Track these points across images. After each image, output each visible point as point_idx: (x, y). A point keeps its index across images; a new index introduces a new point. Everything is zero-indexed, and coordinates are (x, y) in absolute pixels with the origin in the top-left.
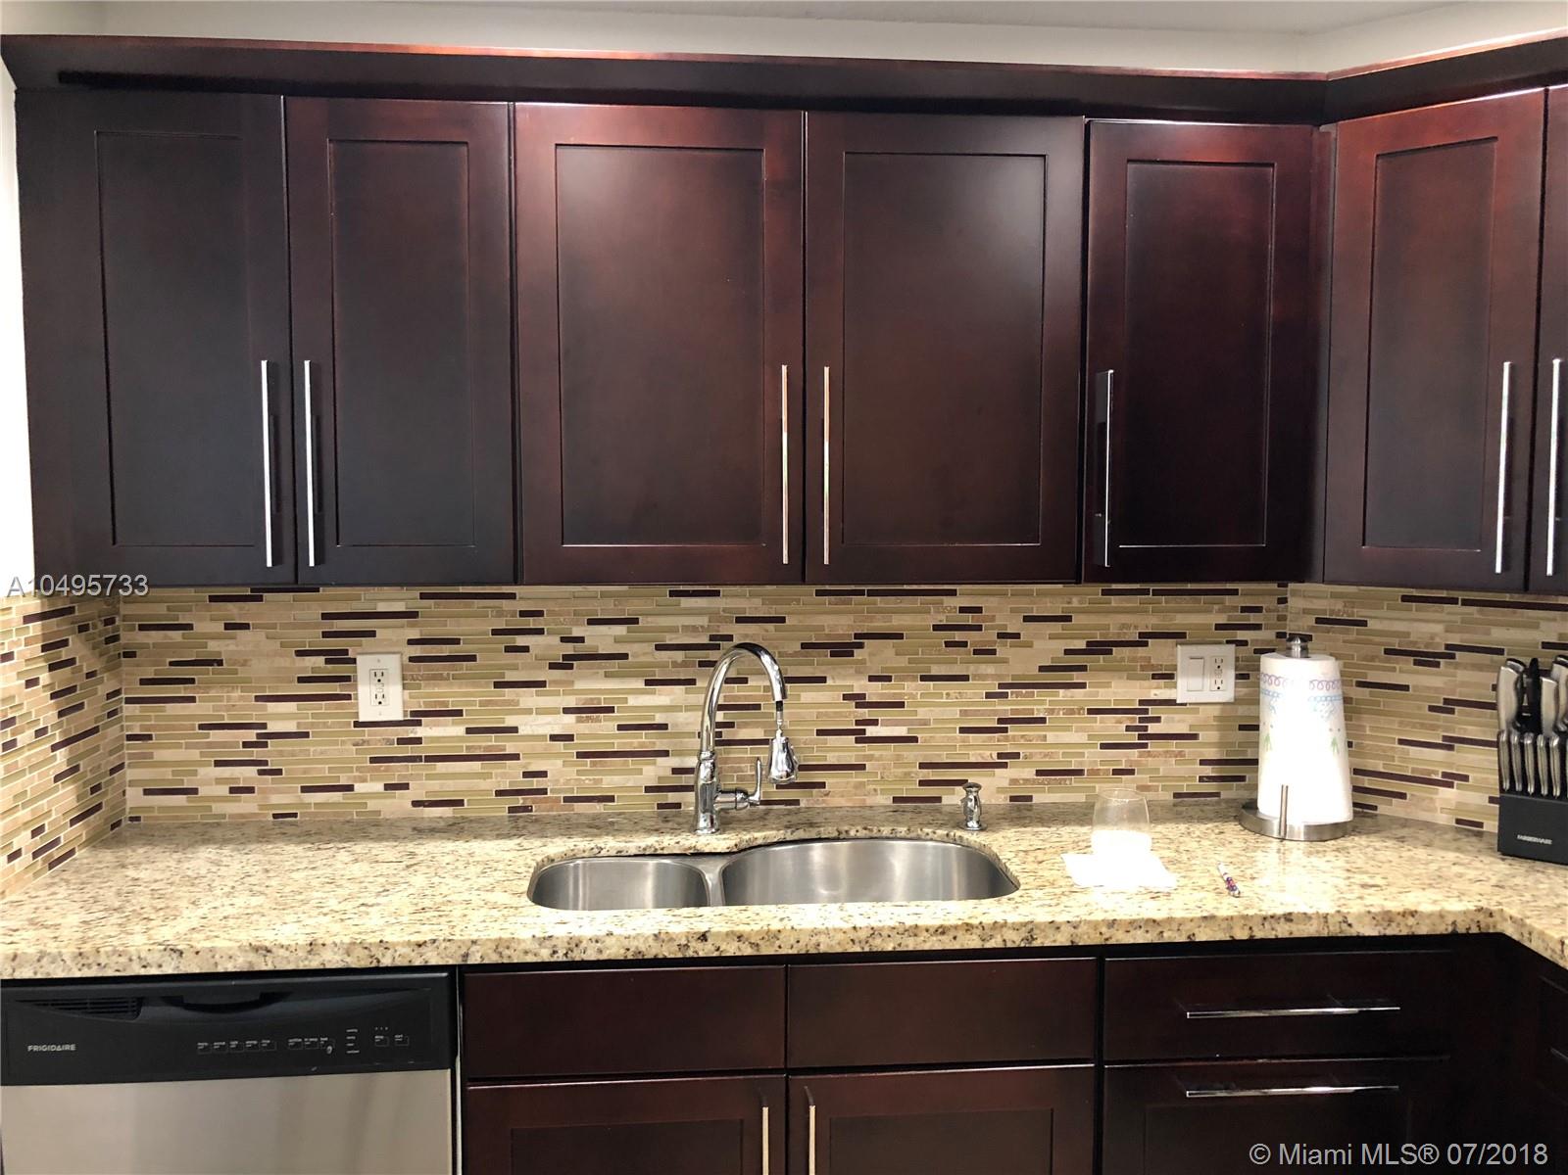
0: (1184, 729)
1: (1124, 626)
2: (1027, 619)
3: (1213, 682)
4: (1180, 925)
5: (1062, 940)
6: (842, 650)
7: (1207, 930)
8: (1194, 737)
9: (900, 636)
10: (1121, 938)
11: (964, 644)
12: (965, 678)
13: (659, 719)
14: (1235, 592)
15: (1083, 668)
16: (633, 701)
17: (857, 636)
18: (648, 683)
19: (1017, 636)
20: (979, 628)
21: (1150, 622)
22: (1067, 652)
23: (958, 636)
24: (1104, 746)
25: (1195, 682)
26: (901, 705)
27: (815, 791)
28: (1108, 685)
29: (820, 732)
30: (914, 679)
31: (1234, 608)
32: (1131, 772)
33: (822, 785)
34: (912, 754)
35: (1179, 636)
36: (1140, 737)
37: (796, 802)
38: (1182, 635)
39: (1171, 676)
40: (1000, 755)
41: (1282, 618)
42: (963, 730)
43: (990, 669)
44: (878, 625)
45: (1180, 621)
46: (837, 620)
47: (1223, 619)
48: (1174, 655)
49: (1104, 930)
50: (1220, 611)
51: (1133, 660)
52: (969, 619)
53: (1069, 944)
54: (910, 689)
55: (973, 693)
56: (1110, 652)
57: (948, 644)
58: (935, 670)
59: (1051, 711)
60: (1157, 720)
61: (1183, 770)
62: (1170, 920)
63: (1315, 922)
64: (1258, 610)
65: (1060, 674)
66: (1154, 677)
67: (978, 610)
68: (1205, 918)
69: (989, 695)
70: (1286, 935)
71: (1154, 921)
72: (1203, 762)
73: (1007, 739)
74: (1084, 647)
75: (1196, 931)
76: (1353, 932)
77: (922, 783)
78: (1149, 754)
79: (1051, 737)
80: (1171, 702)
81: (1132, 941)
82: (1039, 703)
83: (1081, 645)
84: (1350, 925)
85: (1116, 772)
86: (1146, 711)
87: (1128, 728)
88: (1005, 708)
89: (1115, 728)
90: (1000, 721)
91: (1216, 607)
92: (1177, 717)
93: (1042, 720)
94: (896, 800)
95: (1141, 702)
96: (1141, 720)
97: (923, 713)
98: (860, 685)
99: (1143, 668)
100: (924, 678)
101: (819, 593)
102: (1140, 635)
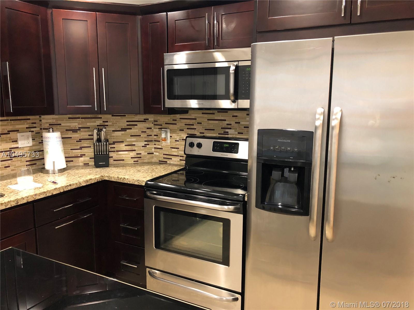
1: (3, 129)
3: (27, 141)
4: (50, 192)
7: (55, 191)
10: (38, 197)
14: (29, 119)
21: (10, 128)
24: (1, 161)
25: (23, 142)
28: (1, 145)
31: (30, 123)
32: (9, 167)
35: (17, 131)
39: (17, 141)
41: (41, 125)
45: (17, 127)
47: (28, 126)
48: (17, 136)
49: (34, 197)
51: (7, 138)
53: (26, 202)
61: (22, 164)
63: (75, 185)
64: (35, 123)
66: (13, 142)
70: (70, 189)
71: (45, 192)
72: (27, 161)
78: (13, 161)
80: (18, 148)
84: (81, 184)
85: (5, 167)
91: (26, 123)
92: (19, 151)
95: (10, 149)
99: (9, 140)
102: (8, 131)
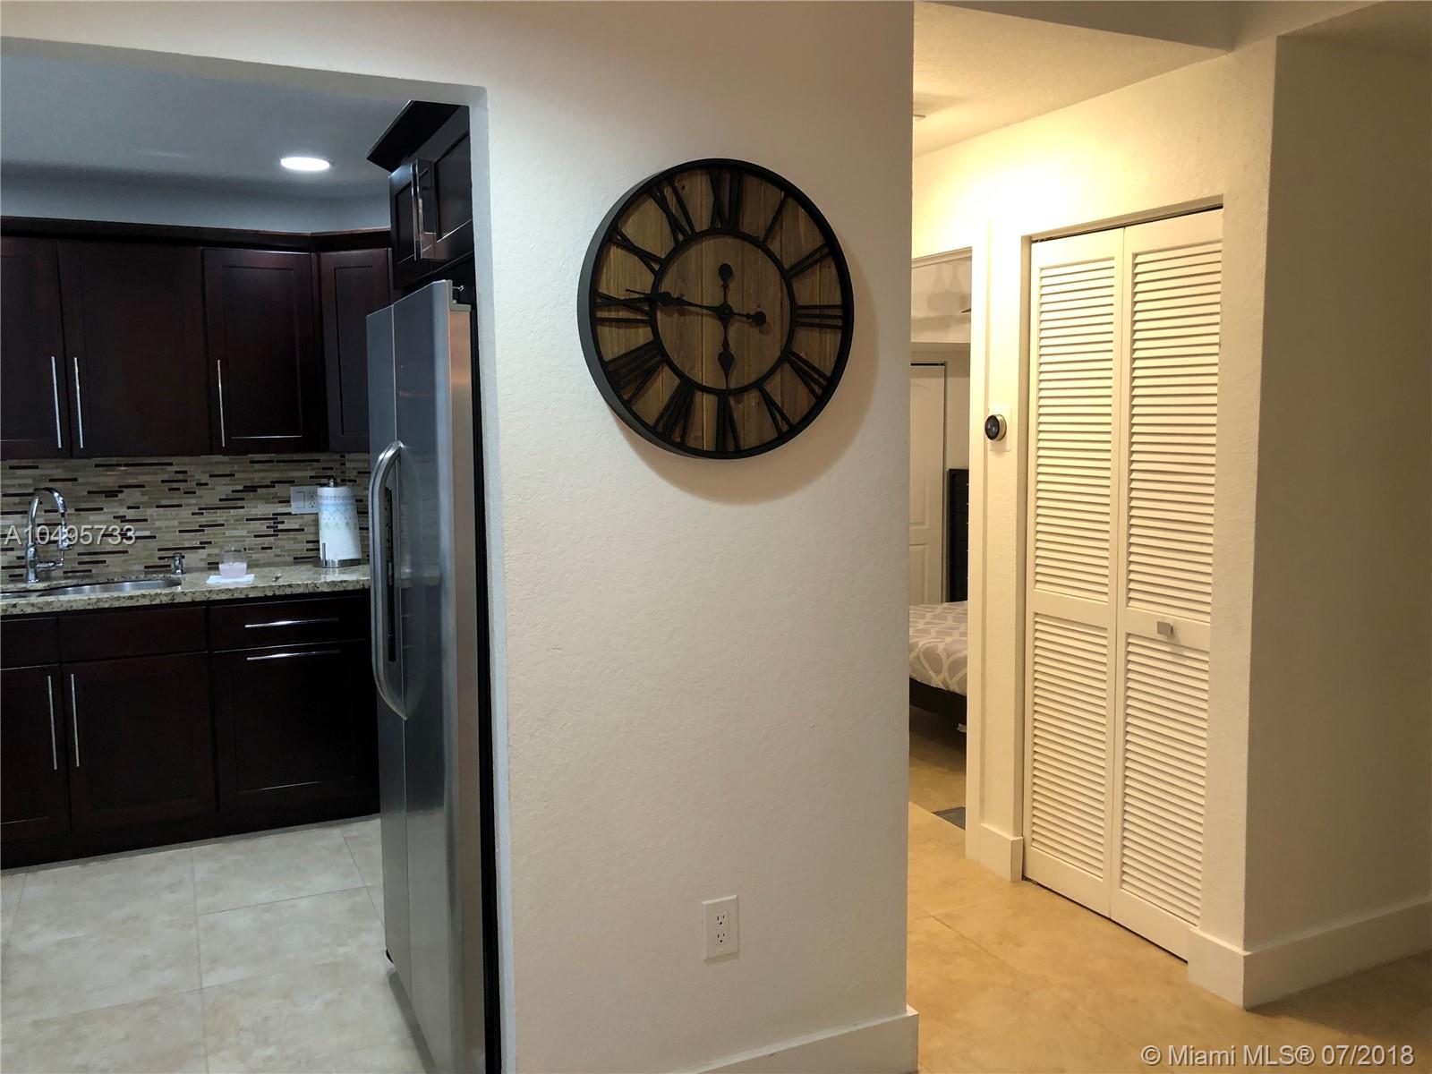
0: (297, 527)
1: (262, 478)
2: (211, 476)
3: (312, 502)
5: (188, 599)
6: (111, 494)
7: (253, 592)
8: (303, 530)
9: (143, 486)
10: (215, 597)
11: (178, 489)
12: (180, 506)
14: (318, 461)
15: (243, 499)
17: (119, 487)
19: (207, 484)
20: (185, 481)
21: (276, 476)
22: (233, 491)
23: (175, 485)
24: (255, 536)
25: (301, 504)
26: (146, 520)
27: (100, 565)
28: (256, 507)
30: (151, 507)
31: (319, 468)
32: (271, 548)
33: (105, 562)
34: (152, 544)
35: (291, 482)
36: (274, 531)
37: (90, 571)
38: (293, 482)
39: (289, 502)
40: (201, 543)
41: (343, 472)
42: (180, 531)
43: (194, 501)
44: (130, 481)
45: (292, 474)
46: (109, 479)
47: (313, 474)
48: (289, 491)
49: (207, 594)
50: (312, 470)
51: (268, 494)
52: (180, 477)
53: (193, 600)
54: (151, 512)
55: (185, 513)
56: (256, 491)
57: (170, 489)
58: (163, 503)
59: (227, 521)
60: (283, 522)
61: (298, 546)
63: (302, 588)
64: (332, 469)
65: (231, 502)
66: (280, 502)
67: (185, 472)
68: (251, 588)
69: (193, 514)
71: (227, 590)
72: (308, 542)
73: (204, 535)
75: (248, 593)
77: (160, 558)
78: (279, 539)
79: (228, 533)
80: (289, 514)
81: (220, 598)
82: (219, 517)
83: (241, 488)
85: (263, 548)
86: (277, 519)
87: (268, 527)
88: (203, 520)
89: (261, 527)
90: (200, 526)
91: (309, 468)
92: (292, 521)
93: (223, 525)
94: (146, 567)
95: (274, 514)
96: (274, 523)
97: (158, 524)
98: (123, 511)
99: (273, 498)
100: (157, 507)
101: (96, 466)
102: (271, 482)
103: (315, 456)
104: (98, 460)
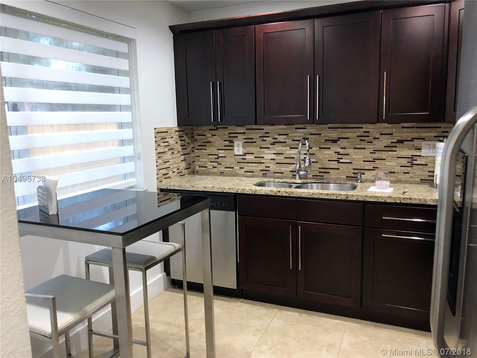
0: (424, 163)
1: (407, 136)
2: (381, 134)
3: (432, 150)
4: (383, 198)
5: (354, 199)
6: (334, 141)
7: (389, 200)
8: (427, 165)
9: (349, 138)
10: (368, 199)
11: (365, 140)
12: (365, 149)
13: (293, 156)
14: (440, 127)
15: (396, 147)
16: (287, 152)
17: (338, 138)
18: (290, 148)
19: (378, 138)
20: (368, 136)
21: (415, 135)
22: (392, 142)
23: (363, 138)
24: (401, 166)
25: (427, 151)
26: (349, 155)
27: (327, 174)
28: (403, 151)
29: (329, 160)
30: (352, 148)
31: (440, 132)
32: (408, 173)
33: (329, 173)
34: (351, 166)
35: (423, 139)
36: (411, 164)
37: (323, 176)
38: (424, 139)
39: (420, 149)
40: (373, 168)
42: (364, 161)
43: (371, 147)
44: (343, 136)
45: (423, 135)
46: (334, 135)
47: (436, 135)
48: (421, 144)
49: (364, 197)
50: (436, 132)
51: (410, 145)
52: (366, 134)
53: (356, 200)
54: (350, 151)
55: (367, 152)
56: (403, 143)
57: (361, 140)
58: (357, 147)
59: (387, 157)
60: (416, 160)
61: (423, 173)
62: (380, 196)
63: (417, 200)
65: (390, 148)
66: (415, 149)
67: (368, 132)
68: (389, 197)
69: (371, 153)
70: (410, 203)
71: (376, 197)
72: (429, 172)
73: (375, 164)
74: (396, 141)
75: (386, 200)
76: (428, 203)
77: (353, 173)
78: (413, 169)
79: (387, 163)
80: (420, 156)
81: (371, 201)
82: (384, 155)
84: (427, 202)
85: (404, 173)
86: (413, 158)
87: (408, 162)
88: (376, 156)
89: (404, 162)
90: (373, 159)
91: (434, 131)
92: (422, 160)
93: (385, 159)
94: (347, 177)
95: (412, 156)
96: (411, 160)
97: (354, 157)
98: (339, 150)
99: (412, 147)
100: (354, 148)
101: (329, 128)
102: (412, 138)
103: (439, 125)
104: (330, 125)
